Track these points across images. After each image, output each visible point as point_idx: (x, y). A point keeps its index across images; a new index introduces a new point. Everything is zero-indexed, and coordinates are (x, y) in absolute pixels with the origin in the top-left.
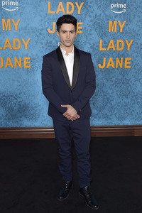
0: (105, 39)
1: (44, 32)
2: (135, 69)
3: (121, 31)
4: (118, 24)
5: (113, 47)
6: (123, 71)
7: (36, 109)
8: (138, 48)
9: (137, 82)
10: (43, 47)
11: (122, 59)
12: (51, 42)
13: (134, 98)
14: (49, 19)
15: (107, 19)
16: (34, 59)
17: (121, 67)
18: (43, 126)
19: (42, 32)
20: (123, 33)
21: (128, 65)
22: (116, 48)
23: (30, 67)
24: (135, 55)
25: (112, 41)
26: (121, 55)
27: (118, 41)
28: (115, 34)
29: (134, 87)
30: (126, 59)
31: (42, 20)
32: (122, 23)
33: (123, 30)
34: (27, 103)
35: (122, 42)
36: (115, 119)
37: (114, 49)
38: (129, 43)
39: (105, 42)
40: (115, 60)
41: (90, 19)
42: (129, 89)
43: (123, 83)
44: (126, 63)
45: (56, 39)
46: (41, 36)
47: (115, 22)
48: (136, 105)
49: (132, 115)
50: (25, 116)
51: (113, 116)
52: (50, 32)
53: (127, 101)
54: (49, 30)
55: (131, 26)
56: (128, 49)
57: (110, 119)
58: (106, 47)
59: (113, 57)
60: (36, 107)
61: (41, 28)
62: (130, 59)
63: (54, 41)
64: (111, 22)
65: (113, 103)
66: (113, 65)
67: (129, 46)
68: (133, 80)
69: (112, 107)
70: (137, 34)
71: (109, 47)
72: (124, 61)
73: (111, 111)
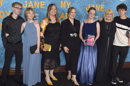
5: (64, 17)
25: (63, 14)
28: (65, 9)
52: (24, 7)
55: (74, 5)
71: (61, 17)
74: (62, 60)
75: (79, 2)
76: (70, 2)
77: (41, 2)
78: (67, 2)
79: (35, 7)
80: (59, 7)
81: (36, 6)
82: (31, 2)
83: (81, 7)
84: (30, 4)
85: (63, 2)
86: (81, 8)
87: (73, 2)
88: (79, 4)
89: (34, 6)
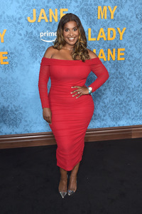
0: (94, 27)
1: (23, 21)
2: (130, 61)
3: (112, 17)
4: (108, 10)
5: (104, 36)
6: (117, 64)
7: (17, 113)
8: (132, 36)
9: (132, 76)
10: (22, 39)
11: (114, 50)
12: (32, 33)
13: (129, 95)
14: (28, 5)
15: (95, 5)
16: (12, 53)
17: (114, 59)
18: (26, 133)
19: (21, 21)
20: (114, 20)
21: (121, 56)
22: (107, 37)
23: (7, 63)
24: (128, 45)
25: (102, 30)
26: (113, 46)
27: (109, 29)
28: (106, 21)
29: (129, 81)
30: (119, 50)
31: (20, 7)
32: (113, 8)
33: (114, 16)
34: (6, 106)
35: (114, 30)
36: (109, 120)
37: (105, 39)
38: (122, 31)
39: (94, 31)
40: (106, 52)
41: (76, 5)
42: (124, 84)
43: (117, 78)
44: (119, 54)
45: (37, 29)
46: (19, 26)
47: (105, 8)
48: (132, 103)
49: (128, 114)
50: (4, 122)
51: (107, 116)
52: (29, 20)
53: (122, 99)
54: (29, 19)
55: (122, 12)
56: (121, 38)
57: (103, 120)
58: (96, 36)
59: (104, 48)
60: (16, 110)
61: (19, 16)
62: (123, 49)
63: (35, 32)
64: (100, 8)
65: (106, 101)
66: (104, 57)
67: (121, 34)
68: (127, 74)
69: (105, 106)
70: (130, 21)
71: (99, 36)
72: (117, 52)
73: (104, 111)
74: (102, 117)
75: (133, 6)
76: (116, 7)
77: (62, 10)
78: (109, 7)
79: (51, 21)
80: (95, 17)
81: (53, 18)
82: (42, 11)
83: (137, 15)
84: (41, 15)
85: (103, 8)
86: (137, 18)
87: (121, 6)
88: (133, 9)
89: (49, 19)
